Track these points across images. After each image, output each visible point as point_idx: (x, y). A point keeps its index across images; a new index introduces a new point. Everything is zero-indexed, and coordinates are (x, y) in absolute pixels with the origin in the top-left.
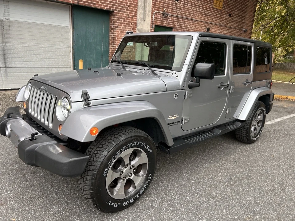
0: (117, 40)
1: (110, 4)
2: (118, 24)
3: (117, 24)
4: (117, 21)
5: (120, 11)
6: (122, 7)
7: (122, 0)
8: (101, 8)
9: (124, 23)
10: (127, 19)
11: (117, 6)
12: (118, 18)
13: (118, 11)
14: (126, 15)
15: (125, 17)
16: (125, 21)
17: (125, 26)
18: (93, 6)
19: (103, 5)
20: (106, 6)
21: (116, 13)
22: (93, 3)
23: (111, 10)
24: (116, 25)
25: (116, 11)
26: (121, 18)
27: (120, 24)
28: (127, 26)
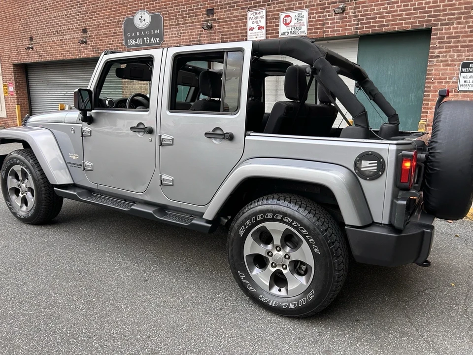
0: (433, 83)
1: (421, 17)
2: (439, 50)
3: (437, 51)
4: (438, 45)
5: (447, 24)
6: (454, 14)
7: (454, 2)
8: (401, 29)
9: (457, 47)
10: (463, 37)
11: (439, 15)
12: (439, 38)
13: (442, 25)
14: (464, 28)
15: (461, 32)
16: (458, 42)
17: (458, 51)
18: (384, 29)
19: (406, 23)
20: (412, 23)
21: (437, 30)
22: (384, 26)
23: (424, 27)
24: (433, 53)
25: (437, 25)
26: (448, 38)
27: (444, 50)
28: (464, 51)
